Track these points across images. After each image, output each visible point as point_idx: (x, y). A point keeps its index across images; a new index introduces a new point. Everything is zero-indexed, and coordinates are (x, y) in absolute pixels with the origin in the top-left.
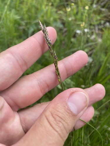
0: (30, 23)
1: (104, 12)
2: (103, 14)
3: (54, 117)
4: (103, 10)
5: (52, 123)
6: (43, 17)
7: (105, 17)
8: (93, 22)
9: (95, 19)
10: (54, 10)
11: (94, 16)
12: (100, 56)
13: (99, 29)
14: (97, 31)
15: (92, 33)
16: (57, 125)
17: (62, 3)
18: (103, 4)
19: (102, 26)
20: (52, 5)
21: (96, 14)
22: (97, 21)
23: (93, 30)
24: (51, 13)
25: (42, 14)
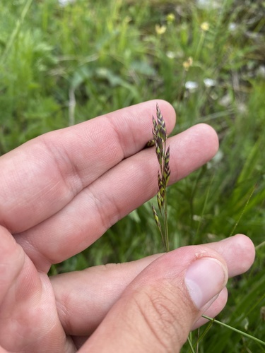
0: (75, 62)
1: (254, 40)
2: (251, 45)
3: (157, 311)
4: (254, 35)
5: (154, 324)
6: (107, 48)
7: (257, 52)
8: (228, 63)
9: (231, 58)
10: (136, 33)
11: (229, 50)
12: (241, 147)
13: (242, 82)
14: (237, 87)
15: (225, 91)
16: (165, 330)
17: (156, 19)
18: (252, 22)
19: (250, 75)
20: (132, 23)
21: (234, 45)
22: (236, 61)
23: (228, 84)
24: (129, 40)
25: (106, 42)
